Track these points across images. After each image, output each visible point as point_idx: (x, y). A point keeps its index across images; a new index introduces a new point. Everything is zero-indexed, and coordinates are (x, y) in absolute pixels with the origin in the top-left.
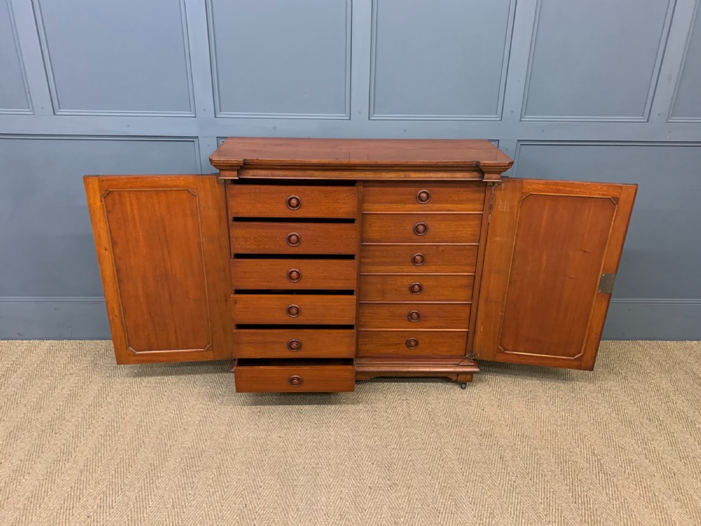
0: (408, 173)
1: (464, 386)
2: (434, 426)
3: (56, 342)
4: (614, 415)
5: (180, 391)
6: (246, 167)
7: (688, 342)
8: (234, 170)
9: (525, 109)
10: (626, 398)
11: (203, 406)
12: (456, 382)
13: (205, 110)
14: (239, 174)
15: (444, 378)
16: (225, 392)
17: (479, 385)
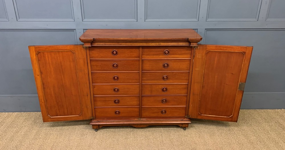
0: (160, 43)
1: (185, 129)
2: (172, 145)
3: (19, 113)
4: (246, 140)
5: (69, 133)
6: (94, 41)
7: (277, 110)
8: (89, 43)
9: (208, 16)
10: (251, 133)
11: (79, 139)
12: (182, 127)
13: (78, 18)
14: (91, 44)
15: (177, 126)
16: (88, 133)
17: (191, 128)
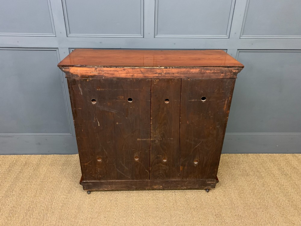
2: (189, 209)
4: (287, 202)
9: (243, 31)
11: (64, 196)
13: (61, 33)
